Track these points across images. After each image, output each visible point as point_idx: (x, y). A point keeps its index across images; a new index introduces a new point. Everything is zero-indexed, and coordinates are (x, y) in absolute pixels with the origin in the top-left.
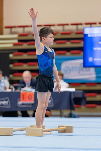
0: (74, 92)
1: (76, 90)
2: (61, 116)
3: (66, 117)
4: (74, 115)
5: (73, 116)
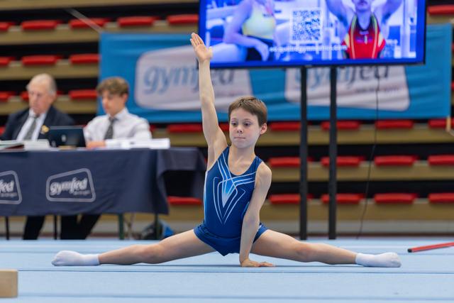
0: (164, 152)
2: (121, 235)
3: (139, 237)
5: (164, 233)
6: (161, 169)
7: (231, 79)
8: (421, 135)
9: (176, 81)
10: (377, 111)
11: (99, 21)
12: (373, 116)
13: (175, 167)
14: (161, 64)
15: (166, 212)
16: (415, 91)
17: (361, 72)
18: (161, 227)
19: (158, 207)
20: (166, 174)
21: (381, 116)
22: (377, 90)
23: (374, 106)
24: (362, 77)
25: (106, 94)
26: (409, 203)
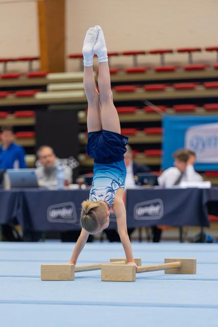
0: (207, 190)
1: (213, 185)
2: (181, 240)
3: (192, 241)
4: (209, 237)
5: (207, 239)
6: (205, 200)
11: (162, 107)
13: (213, 198)
15: (208, 226)
19: (203, 222)
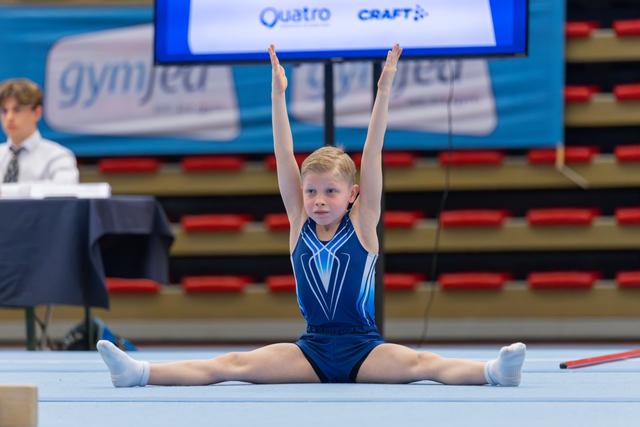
0: (101, 203)
1: (113, 193)
2: (30, 344)
3: (58, 346)
6: (95, 233)
7: (202, 82)
8: (516, 175)
9: (112, 86)
10: (450, 135)
12: (443, 144)
13: (118, 229)
14: (86, 58)
15: (104, 305)
16: (506, 102)
17: (417, 71)
18: (96, 328)
19: (92, 296)
20: (103, 240)
21: (457, 143)
22: (449, 100)
23: (444, 128)
24: (419, 80)
25: (10, 104)
26: (495, 289)
